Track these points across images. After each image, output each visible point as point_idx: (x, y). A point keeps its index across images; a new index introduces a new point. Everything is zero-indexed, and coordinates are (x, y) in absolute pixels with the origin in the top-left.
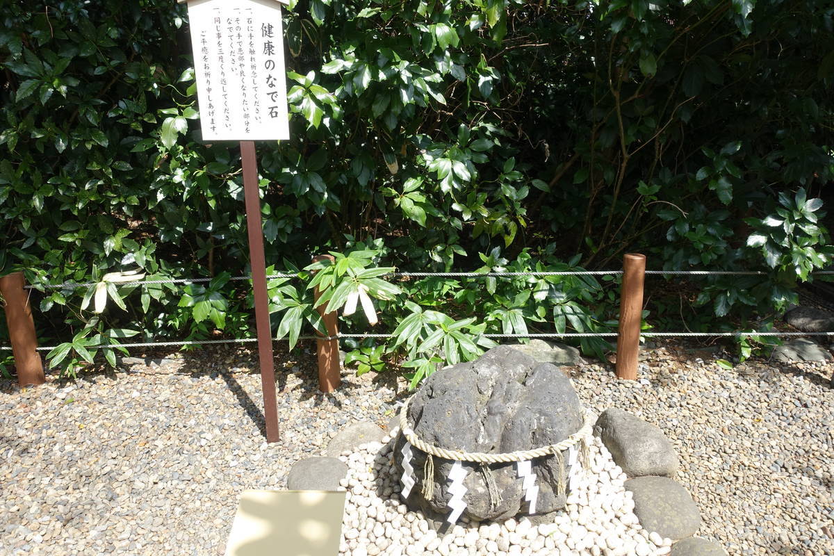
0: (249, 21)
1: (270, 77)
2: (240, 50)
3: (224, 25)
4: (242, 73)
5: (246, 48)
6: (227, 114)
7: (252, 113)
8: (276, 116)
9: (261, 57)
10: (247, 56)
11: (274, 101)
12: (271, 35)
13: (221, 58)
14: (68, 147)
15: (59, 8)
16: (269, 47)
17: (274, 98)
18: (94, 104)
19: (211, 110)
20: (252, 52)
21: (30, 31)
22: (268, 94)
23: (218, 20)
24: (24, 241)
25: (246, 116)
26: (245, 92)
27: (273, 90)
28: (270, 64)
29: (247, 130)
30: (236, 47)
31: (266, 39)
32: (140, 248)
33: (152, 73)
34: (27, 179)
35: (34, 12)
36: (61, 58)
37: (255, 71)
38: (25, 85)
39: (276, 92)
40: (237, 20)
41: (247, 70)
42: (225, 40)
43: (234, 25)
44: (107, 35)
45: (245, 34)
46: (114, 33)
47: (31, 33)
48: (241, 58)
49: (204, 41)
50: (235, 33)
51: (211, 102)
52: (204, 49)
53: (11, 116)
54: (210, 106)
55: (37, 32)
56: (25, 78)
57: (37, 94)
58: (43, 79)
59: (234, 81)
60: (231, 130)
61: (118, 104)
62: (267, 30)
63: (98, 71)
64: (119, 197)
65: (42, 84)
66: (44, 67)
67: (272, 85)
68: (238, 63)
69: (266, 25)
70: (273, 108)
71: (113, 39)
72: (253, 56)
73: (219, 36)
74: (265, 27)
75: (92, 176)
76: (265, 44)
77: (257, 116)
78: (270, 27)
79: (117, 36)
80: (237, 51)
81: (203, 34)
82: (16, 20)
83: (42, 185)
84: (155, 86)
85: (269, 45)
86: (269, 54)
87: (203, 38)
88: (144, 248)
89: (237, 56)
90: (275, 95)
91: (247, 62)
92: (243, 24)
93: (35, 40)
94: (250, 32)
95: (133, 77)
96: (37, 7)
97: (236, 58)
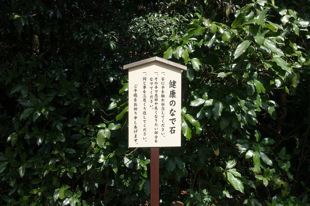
0: (163, 79)
1: (172, 110)
2: (156, 95)
3: (148, 81)
4: (156, 108)
5: (159, 94)
6: (145, 132)
7: (160, 131)
8: (174, 133)
9: (168, 99)
10: (160, 98)
11: (173, 124)
12: (175, 87)
13: (145, 100)
14: (43, 142)
15: (51, 72)
16: (173, 94)
17: (173, 122)
18: (61, 119)
19: (135, 130)
20: (163, 96)
21: (34, 84)
22: (170, 120)
23: (145, 79)
24: (10, 191)
25: (156, 133)
26: (157, 118)
27: (173, 117)
28: (172, 103)
29: (156, 141)
30: (154, 93)
31: (172, 89)
32: (73, 194)
33: (93, 104)
34: (18, 158)
35: (38, 75)
36: (48, 97)
37: (164, 107)
38: (26, 111)
39: (175, 119)
40: (156, 78)
41: (159, 106)
42: (148, 90)
43: (154, 81)
44: (73, 86)
45: (160, 86)
46: (77, 84)
47: (34, 85)
48: (156, 100)
49: (136, 90)
50: (154, 85)
51: (136, 125)
52: (135, 95)
53: (16, 126)
54: (135, 127)
55: (38, 84)
56: (27, 107)
57: (32, 115)
58: (37, 107)
59: (151, 112)
60: (146, 141)
61: (73, 119)
62: (172, 84)
63: (66, 104)
64: (66, 168)
65: (35, 110)
66: (38, 101)
67: (173, 115)
68: (154, 102)
69: (172, 81)
70: (172, 128)
71: (77, 88)
72: (163, 98)
73: (145, 87)
74: (172, 82)
75: (53, 156)
76: (171, 91)
77: (163, 132)
78: (174, 82)
79: (79, 86)
80: (154, 96)
81: (136, 86)
82: (28, 79)
83: (26, 161)
84: (93, 110)
85: (173, 92)
86: (173, 97)
87: (135, 88)
88: (75, 195)
89: (154, 98)
90: (174, 120)
91: (160, 102)
92: (159, 81)
93: (36, 88)
94: (163, 85)
95: (83, 106)
96: (40, 72)
97: (153, 100)
